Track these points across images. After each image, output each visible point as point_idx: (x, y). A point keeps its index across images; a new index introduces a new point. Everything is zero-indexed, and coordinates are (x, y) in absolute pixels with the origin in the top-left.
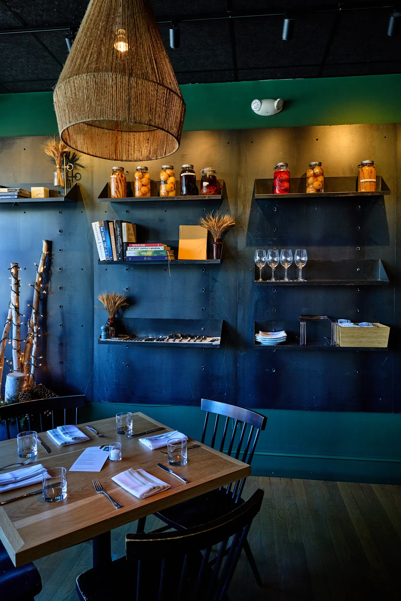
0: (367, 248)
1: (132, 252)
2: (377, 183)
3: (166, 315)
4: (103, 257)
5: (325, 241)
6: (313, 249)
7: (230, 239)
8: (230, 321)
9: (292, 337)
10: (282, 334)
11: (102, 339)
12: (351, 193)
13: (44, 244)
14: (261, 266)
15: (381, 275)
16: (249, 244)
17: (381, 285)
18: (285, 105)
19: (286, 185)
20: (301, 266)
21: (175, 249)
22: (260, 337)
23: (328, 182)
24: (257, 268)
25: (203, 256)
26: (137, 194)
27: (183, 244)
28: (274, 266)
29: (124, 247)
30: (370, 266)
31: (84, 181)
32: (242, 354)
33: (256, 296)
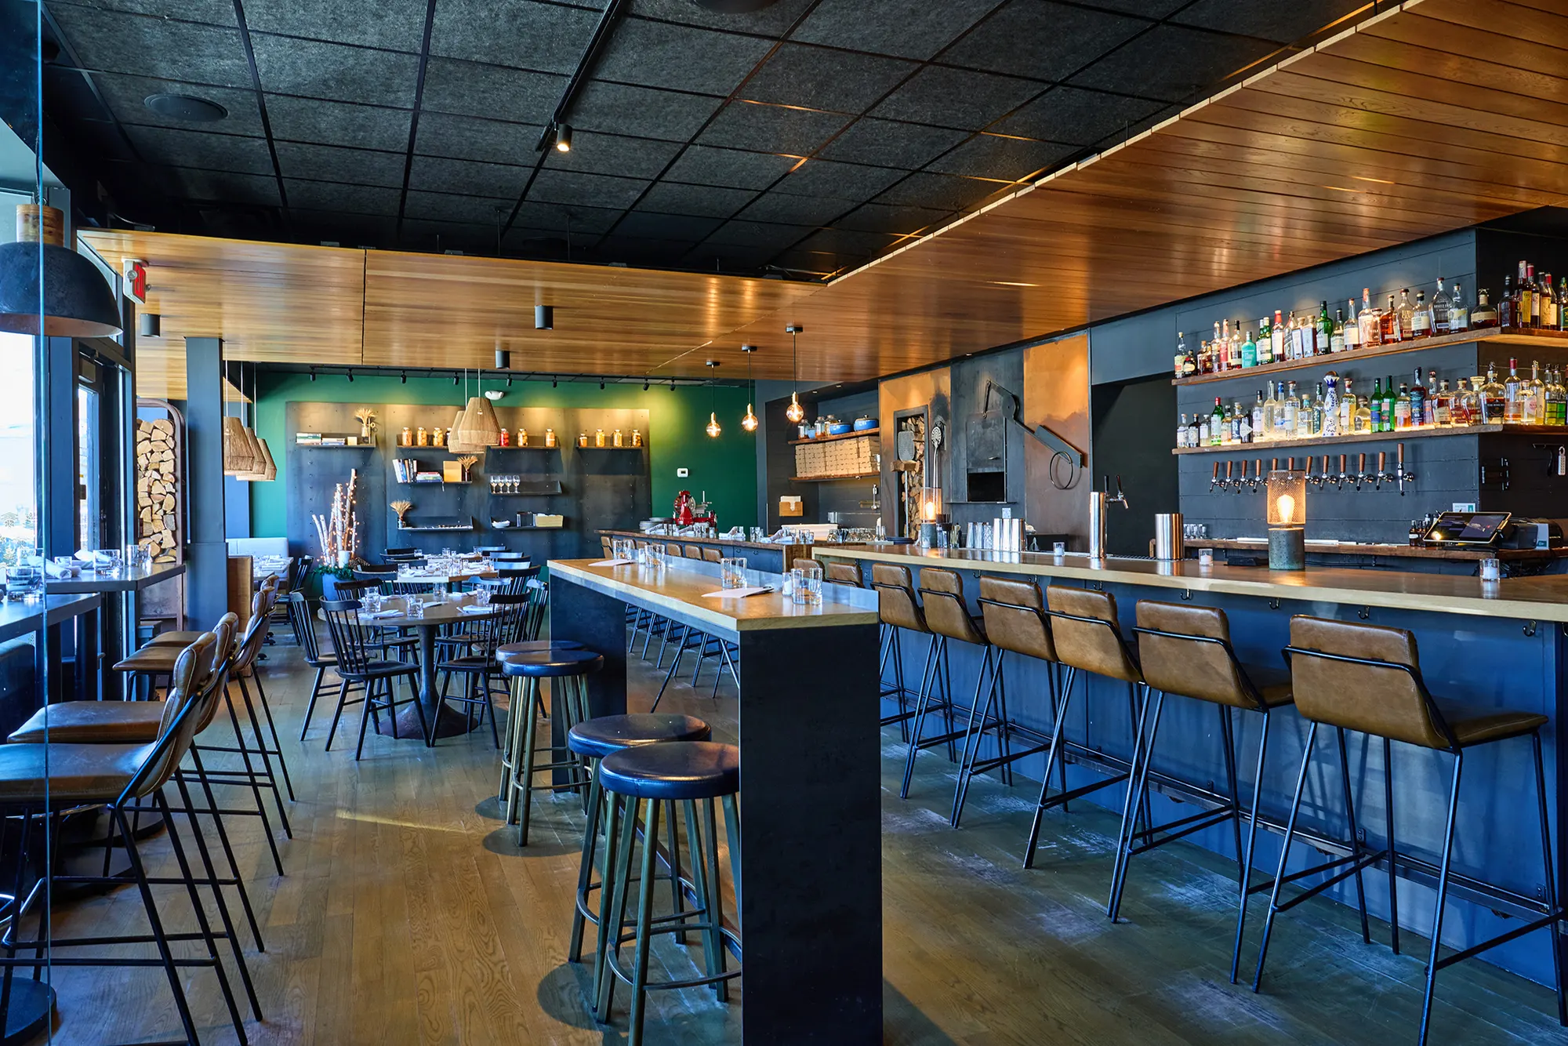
0: (552, 475)
1: (421, 477)
2: (555, 441)
3: (435, 515)
4: (400, 480)
5: (529, 471)
6: (523, 475)
7: (475, 469)
8: (475, 517)
9: (513, 524)
10: (507, 522)
11: (400, 528)
12: (543, 447)
13: (353, 471)
14: (494, 485)
15: (559, 490)
16: (486, 472)
17: (558, 495)
18: (505, 394)
19: (507, 441)
20: (516, 485)
21: (442, 475)
22: (495, 524)
23: (530, 439)
24: (492, 487)
25: (459, 479)
26: (420, 443)
27: (446, 472)
28: (501, 485)
29: (415, 475)
30: (553, 485)
31: (379, 432)
32: (483, 535)
33: (491, 501)
